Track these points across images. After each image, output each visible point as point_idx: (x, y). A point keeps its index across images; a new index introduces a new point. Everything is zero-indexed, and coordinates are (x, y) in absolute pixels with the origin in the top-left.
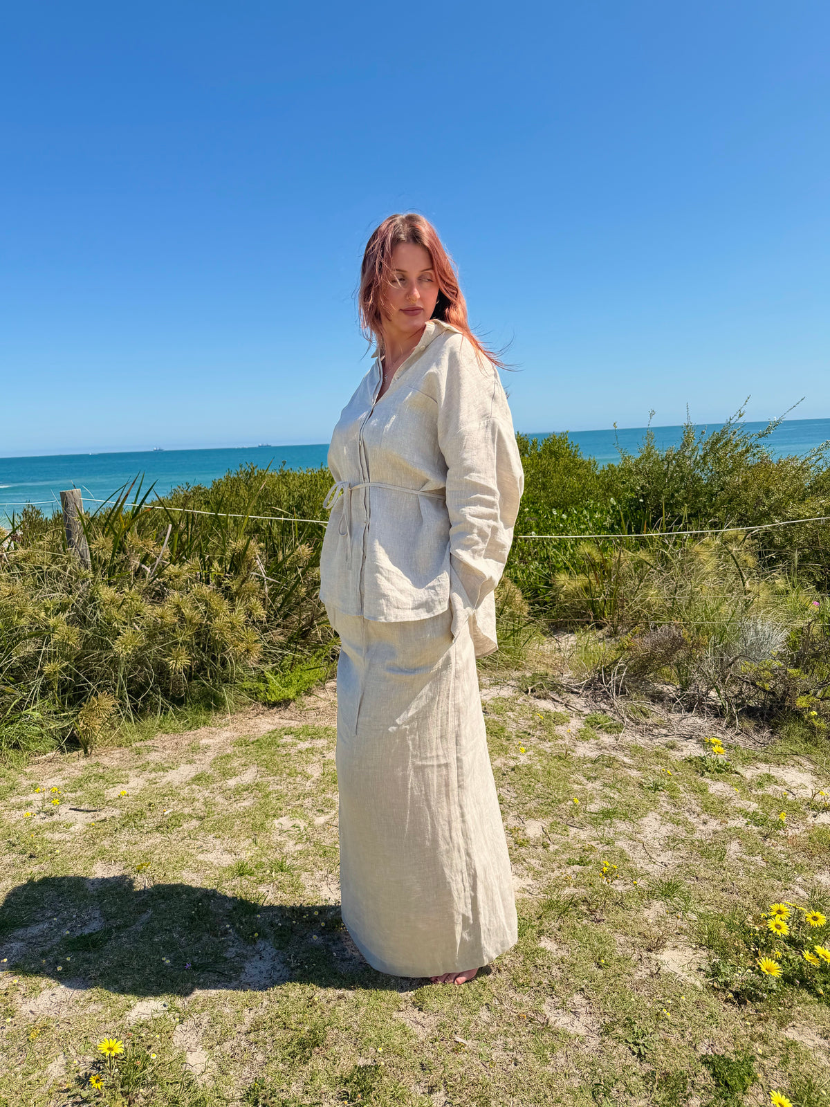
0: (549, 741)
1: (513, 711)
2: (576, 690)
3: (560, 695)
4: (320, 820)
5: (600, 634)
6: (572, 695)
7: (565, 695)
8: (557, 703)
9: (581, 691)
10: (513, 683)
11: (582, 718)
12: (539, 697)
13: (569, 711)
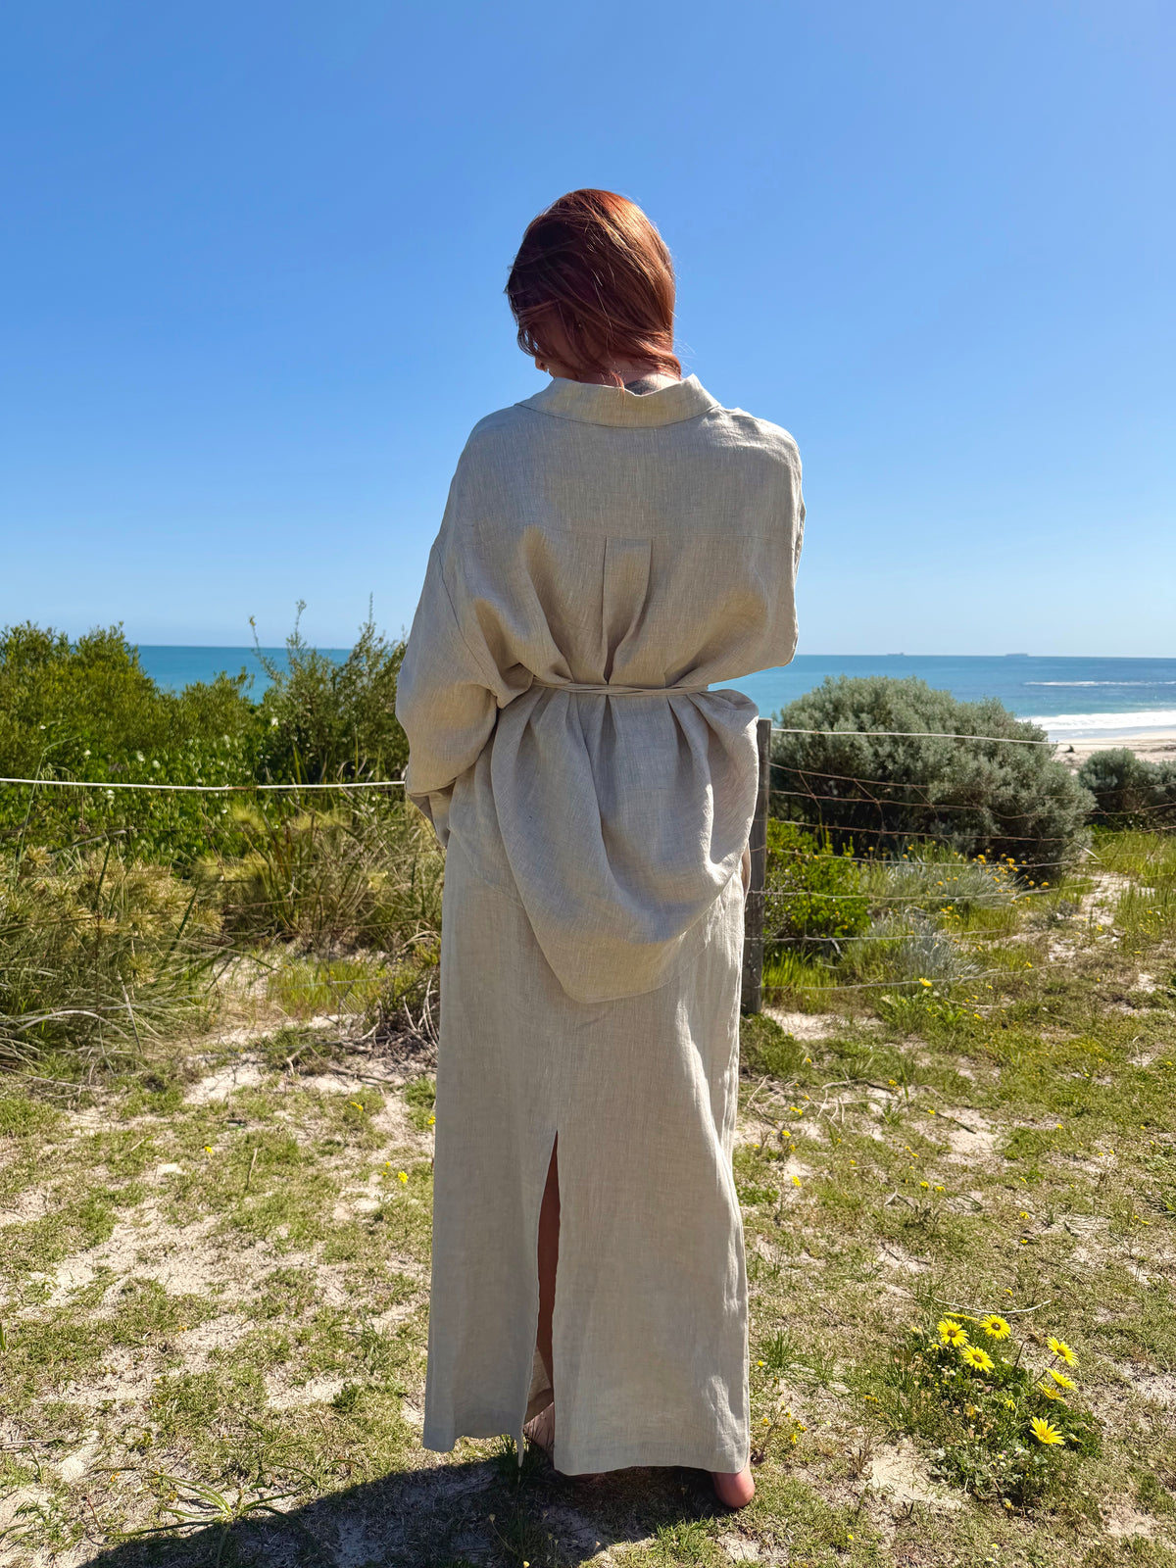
0: (378, 1147)
1: (284, 1108)
2: (362, 1048)
3: (340, 1062)
4: (73, 1467)
5: (290, 948)
6: (358, 1059)
7: (350, 1060)
8: (343, 1077)
9: (370, 1048)
10: (252, 1057)
11: (398, 1093)
12: (311, 1073)
13: (369, 1086)
